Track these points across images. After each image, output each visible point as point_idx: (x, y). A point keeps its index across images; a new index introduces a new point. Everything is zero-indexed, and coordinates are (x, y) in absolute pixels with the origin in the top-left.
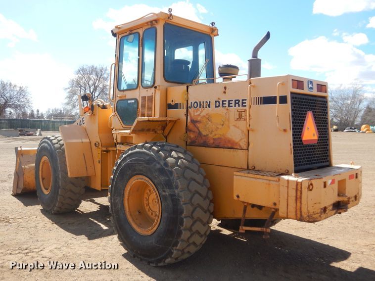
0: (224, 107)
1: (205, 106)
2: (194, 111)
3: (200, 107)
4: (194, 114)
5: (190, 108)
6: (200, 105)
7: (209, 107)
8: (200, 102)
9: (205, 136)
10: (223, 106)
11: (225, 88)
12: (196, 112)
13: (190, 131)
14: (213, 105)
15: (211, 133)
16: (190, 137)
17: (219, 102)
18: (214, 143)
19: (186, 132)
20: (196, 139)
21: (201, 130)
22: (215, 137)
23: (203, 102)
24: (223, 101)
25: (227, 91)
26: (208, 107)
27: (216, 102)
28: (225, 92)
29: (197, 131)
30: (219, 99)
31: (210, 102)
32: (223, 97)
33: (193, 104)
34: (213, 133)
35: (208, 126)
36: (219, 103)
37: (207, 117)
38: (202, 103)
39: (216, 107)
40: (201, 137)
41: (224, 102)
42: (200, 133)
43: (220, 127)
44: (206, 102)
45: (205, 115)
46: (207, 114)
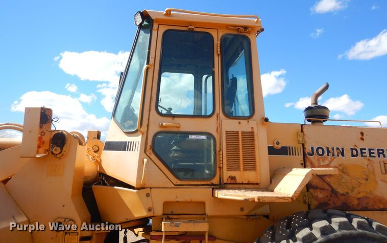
0: (364, 156)
1: (336, 154)
2: (318, 160)
3: (328, 155)
4: (319, 163)
5: (312, 155)
6: (328, 152)
7: (343, 155)
8: (328, 148)
9: (343, 195)
10: (362, 156)
11: (362, 134)
12: (323, 161)
13: (316, 188)
14: (348, 154)
15: (352, 191)
16: (317, 197)
17: (356, 150)
18: (359, 204)
19: (308, 190)
20: (329, 200)
21: (335, 186)
22: (360, 196)
23: (333, 149)
24: (361, 150)
25: (364, 137)
26: (340, 155)
27: (352, 149)
28: (362, 139)
29: (328, 187)
30: (355, 146)
31: (343, 149)
32: (361, 145)
33: (315, 149)
34: (356, 191)
35: (343, 180)
36: (357, 152)
37: (341, 168)
38: (330, 149)
39: (353, 156)
40: (337, 197)
41: (363, 151)
42: (334, 192)
43: (363, 182)
44: (338, 149)
45: (337, 166)
46: (340, 165)
